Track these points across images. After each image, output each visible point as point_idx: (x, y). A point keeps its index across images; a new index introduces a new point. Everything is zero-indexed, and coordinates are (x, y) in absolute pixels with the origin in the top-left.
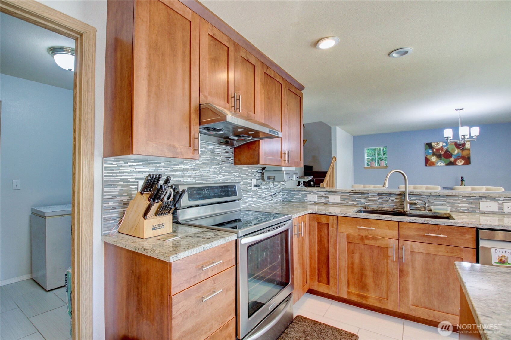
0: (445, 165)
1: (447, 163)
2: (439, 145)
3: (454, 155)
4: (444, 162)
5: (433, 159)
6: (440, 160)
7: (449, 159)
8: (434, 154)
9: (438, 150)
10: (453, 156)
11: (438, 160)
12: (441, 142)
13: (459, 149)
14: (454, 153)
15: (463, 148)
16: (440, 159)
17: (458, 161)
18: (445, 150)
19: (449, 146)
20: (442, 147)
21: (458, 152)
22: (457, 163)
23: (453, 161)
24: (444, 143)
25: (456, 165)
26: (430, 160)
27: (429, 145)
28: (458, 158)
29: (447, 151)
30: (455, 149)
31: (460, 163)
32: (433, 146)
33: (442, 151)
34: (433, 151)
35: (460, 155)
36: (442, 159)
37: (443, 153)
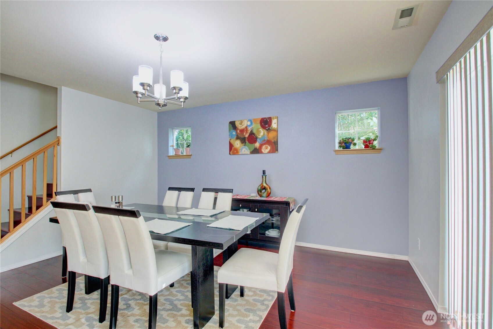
0: (249, 153)
1: (252, 150)
2: (243, 124)
3: (259, 138)
4: (248, 149)
5: (237, 144)
6: (245, 146)
7: (254, 144)
8: (238, 138)
9: (242, 131)
10: (258, 140)
11: (242, 145)
12: (246, 119)
13: (264, 130)
14: (259, 135)
15: (269, 129)
16: (244, 144)
17: (264, 147)
18: (249, 132)
19: (253, 126)
20: (246, 127)
21: (264, 134)
22: (263, 150)
23: (258, 148)
24: (248, 121)
25: (262, 153)
26: (234, 146)
27: (233, 124)
28: (264, 142)
29: (252, 134)
30: (261, 129)
31: (266, 149)
32: (236, 126)
33: (246, 133)
34: (237, 132)
35: (266, 139)
36: (246, 144)
37: (247, 136)
